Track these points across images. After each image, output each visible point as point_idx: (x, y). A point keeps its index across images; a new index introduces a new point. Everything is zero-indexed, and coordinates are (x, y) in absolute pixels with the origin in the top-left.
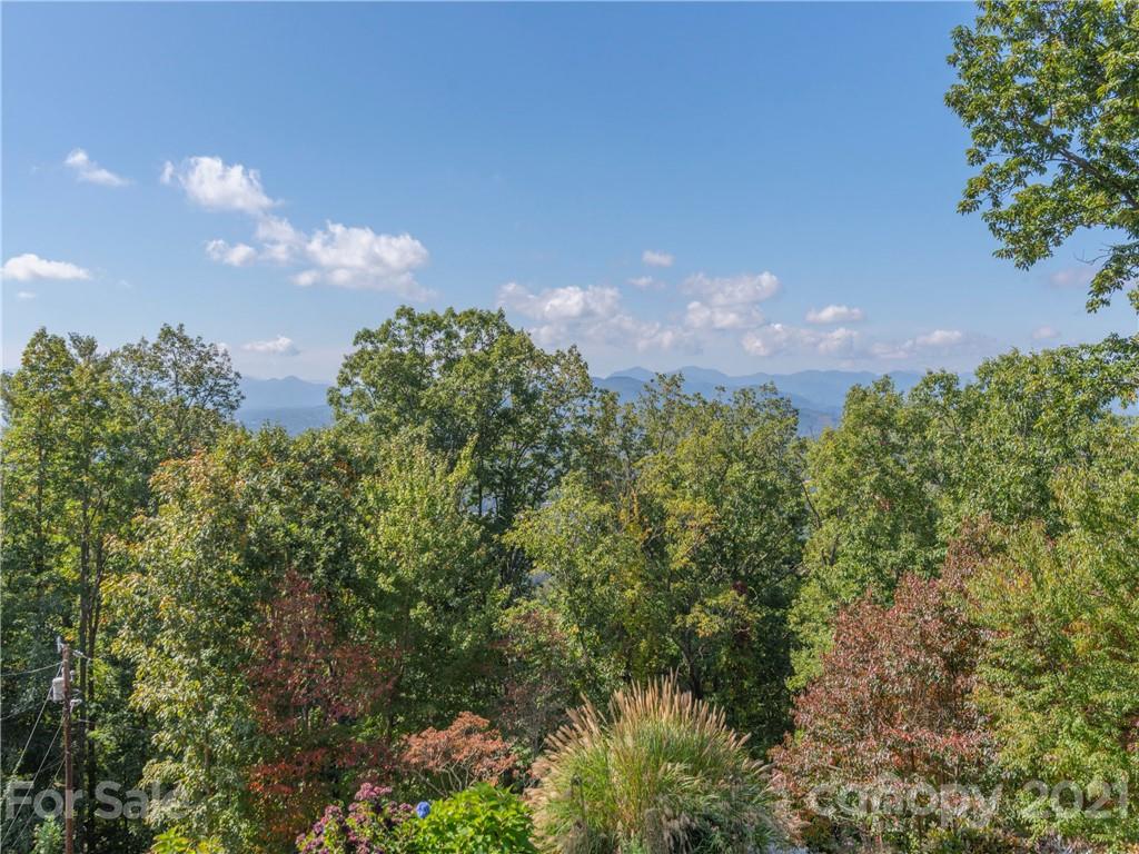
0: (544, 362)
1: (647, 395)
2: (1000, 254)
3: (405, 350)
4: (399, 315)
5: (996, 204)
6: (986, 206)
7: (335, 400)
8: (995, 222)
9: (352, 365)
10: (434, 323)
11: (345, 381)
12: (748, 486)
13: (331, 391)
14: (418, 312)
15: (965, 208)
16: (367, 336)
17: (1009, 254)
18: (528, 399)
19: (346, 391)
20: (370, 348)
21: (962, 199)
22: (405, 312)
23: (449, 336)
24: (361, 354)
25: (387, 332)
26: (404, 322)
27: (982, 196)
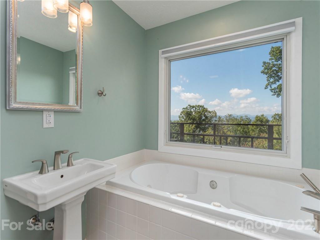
0: (210, 112)
1: (226, 117)
2: (273, 95)
3: (189, 110)
4: (188, 106)
5: (271, 87)
6: (269, 88)
7: (180, 117)
8: (272, 90)
9: (182, 113)
10: (193, 107)
11: (181, 115)
12: (241, 131)
13: (179, 116)
14: (191, 105)
15: (265, 88)
16: (184, 108)
17: (274, 95)
18: (206, 117)
19: (181, 116)
20: (184, 110)
21: (265, 87)
22: (189, 105)
23: (196, 108)
24: (183, 111)
25: (187, 108)
26: (189, 107)
27: (269, 86)
